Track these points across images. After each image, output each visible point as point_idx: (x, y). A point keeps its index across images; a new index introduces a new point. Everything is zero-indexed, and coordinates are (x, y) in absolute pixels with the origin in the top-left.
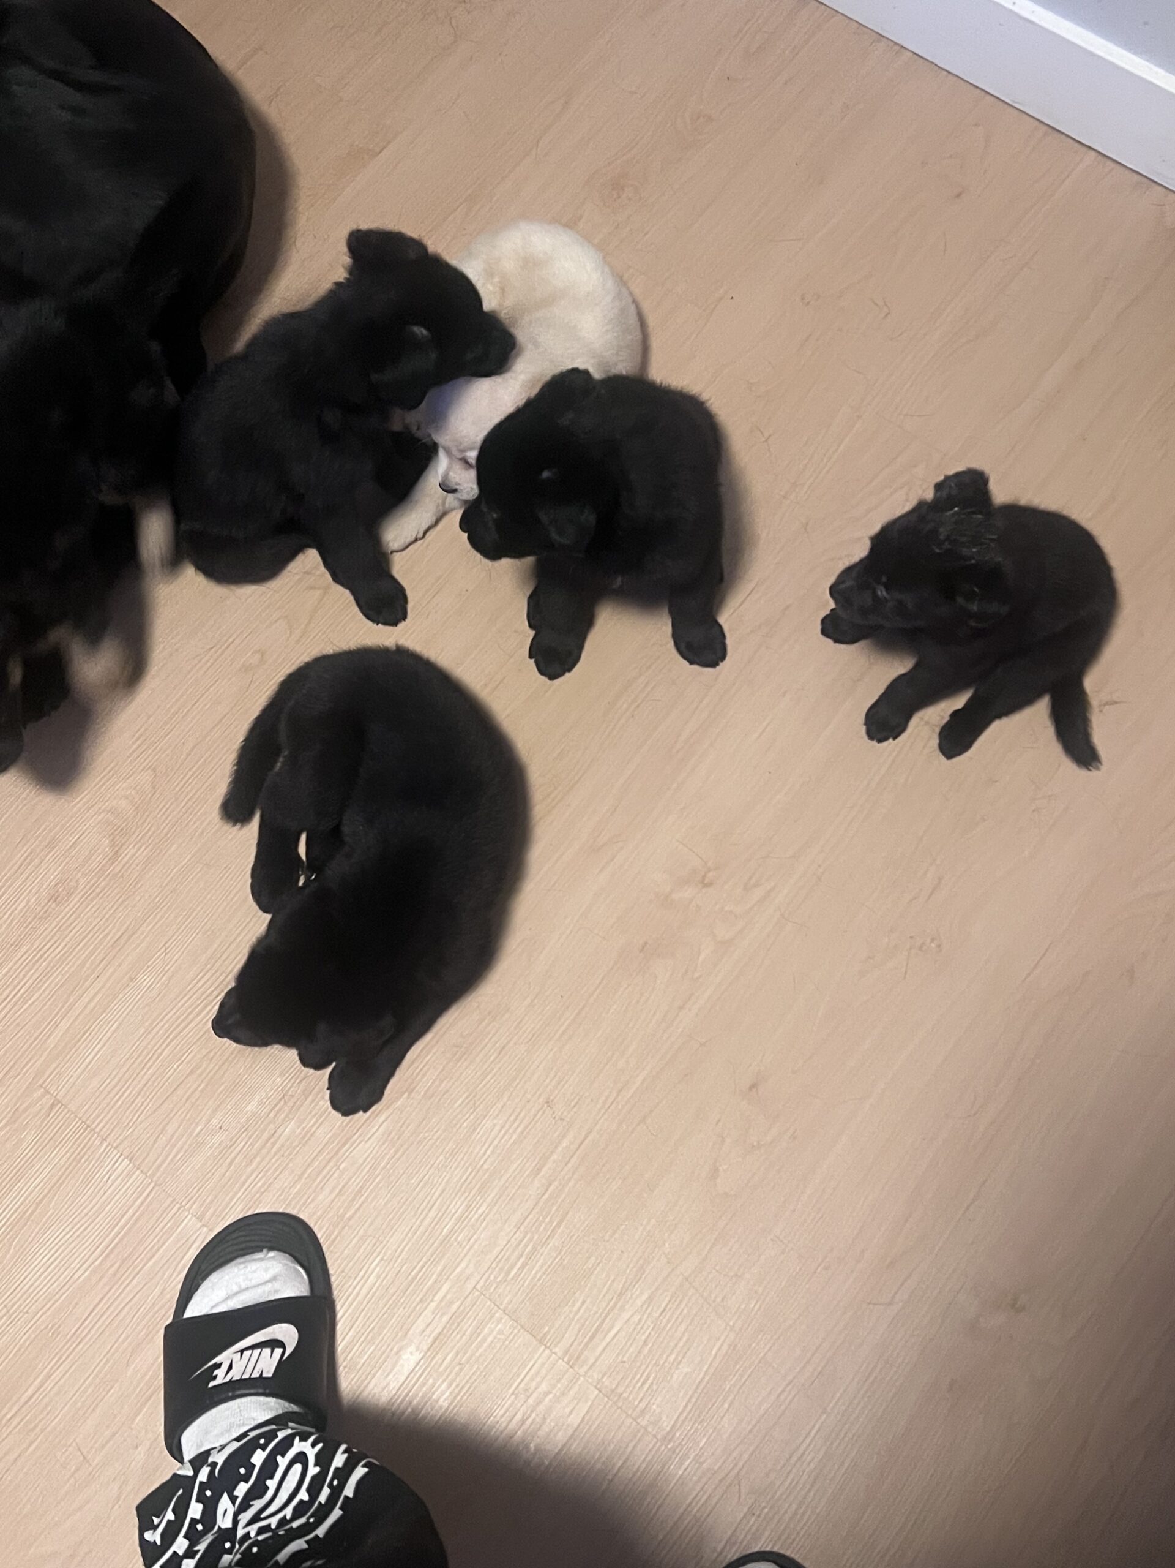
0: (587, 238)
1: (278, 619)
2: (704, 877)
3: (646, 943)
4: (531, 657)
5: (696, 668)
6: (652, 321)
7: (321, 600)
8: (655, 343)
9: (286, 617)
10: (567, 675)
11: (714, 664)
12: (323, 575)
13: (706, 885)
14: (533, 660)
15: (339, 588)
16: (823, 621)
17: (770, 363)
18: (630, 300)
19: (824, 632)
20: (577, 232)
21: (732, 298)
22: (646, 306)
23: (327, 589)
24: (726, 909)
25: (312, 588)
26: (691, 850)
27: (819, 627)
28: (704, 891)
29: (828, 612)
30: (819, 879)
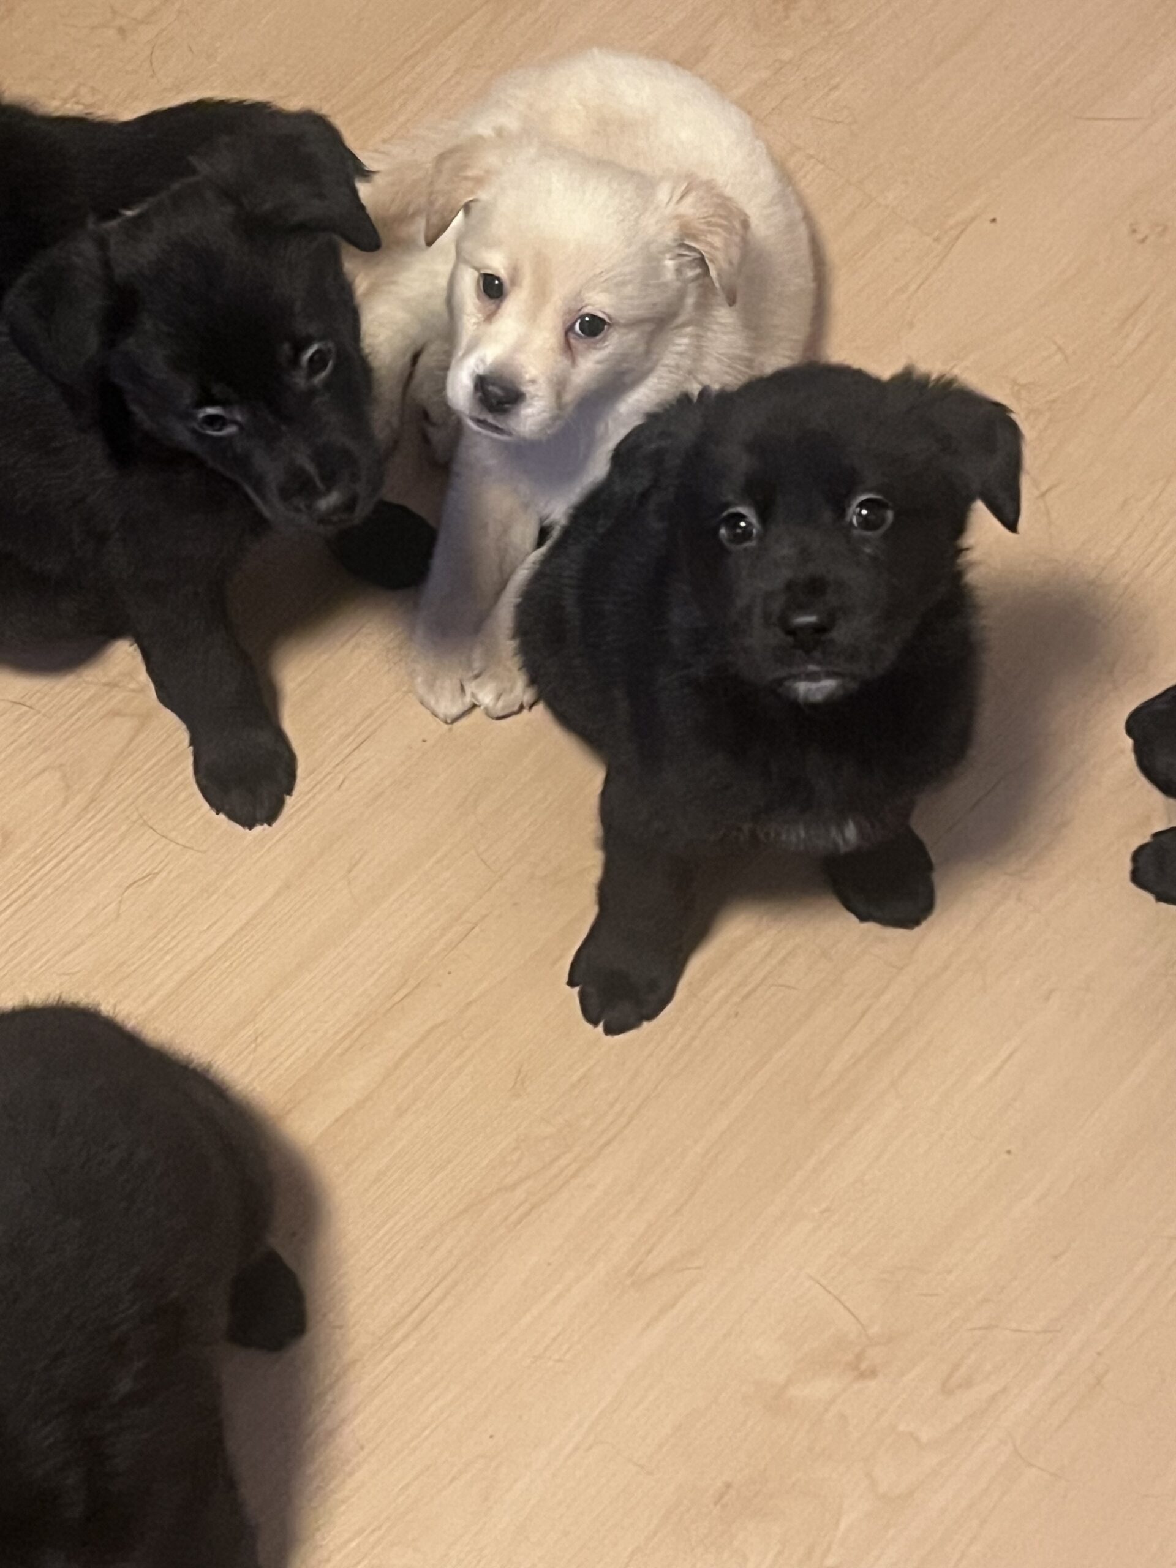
0: (720, 87)
1: (43, 771)
2: (859, 1357)
3: (728, 1485)
4: (571, 983)
5: (872, 927)
6: (834, 250)
7: (131, 740)
8: (841, 294)
9: (61, 765)
10: (646, 1025)
11: (910, 921)
12: (142, 690)
13: (862, 1376)
14: (577, 989)
15: (170, 719)
16: (1136, 856)
17: (1060, 349)
18: (798, 213)
19: (1137, 878)
20: (702, 77)
21: (994, 220)
22: (827, 224)
23: (145, 718)
24: (902, 1427)
25: (116, 713)
26: (837, 1298)
27: (1127, 866)
28: (857, 1386)
29: (1147, 839)
30: (1099, 1381)
